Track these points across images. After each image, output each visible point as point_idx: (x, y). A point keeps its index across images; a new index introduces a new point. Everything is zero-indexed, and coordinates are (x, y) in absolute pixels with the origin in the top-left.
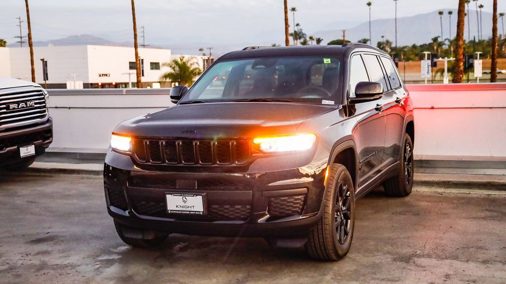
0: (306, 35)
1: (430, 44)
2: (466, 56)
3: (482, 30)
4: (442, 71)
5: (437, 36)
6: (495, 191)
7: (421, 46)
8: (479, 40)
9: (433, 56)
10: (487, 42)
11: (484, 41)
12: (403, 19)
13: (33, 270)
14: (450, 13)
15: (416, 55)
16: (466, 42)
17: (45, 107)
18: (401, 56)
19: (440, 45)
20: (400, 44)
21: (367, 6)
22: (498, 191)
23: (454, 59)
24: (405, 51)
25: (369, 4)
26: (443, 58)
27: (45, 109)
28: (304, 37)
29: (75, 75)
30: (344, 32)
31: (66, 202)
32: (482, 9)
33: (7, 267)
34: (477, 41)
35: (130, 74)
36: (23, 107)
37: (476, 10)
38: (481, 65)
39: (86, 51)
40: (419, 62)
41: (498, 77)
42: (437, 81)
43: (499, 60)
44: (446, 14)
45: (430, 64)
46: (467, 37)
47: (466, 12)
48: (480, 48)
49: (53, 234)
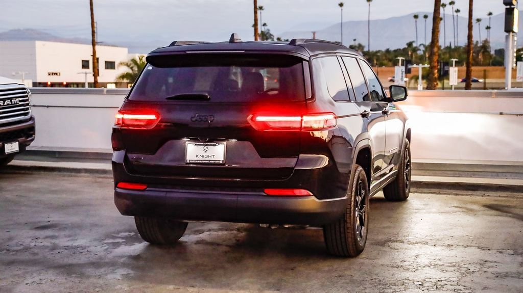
0: (273, 35)
1: (404, 49)
2: (441, 63)
3: (459, 36)
4: (417, 78)
5: (411, 41)
6: (463, 191)
7: (395, 51)
8: (455, 47)
9: (407, 62)
10: (464, 48)
11: (460, 47)
12: (376, 21)
13: (47, 250)
14: (426, 17)
15: (390, 60)
16: (442, 48)
17: (28, 104)
18: (374, 61)
19: (415, 50)
20: (373, 49)
21: (339, 7)
22: (465, 191)
23: (429, 66)
24: (378, 56)
25: (341, 5)
26: (418, 64)
27: (28, 107)
28: (271, 38)
29: (24, 73)
30: (314, 34)
31: (55, 196)
32: (459, 14)
33: (22, 247)
34: (453, 47)
35: (86, 74)
36: (8, 104)
37: (452, 14)
38: (457, 73)
39: (34, 47)
40: (392, 68)
41: (472, 86)
42: (412, 88)
43: (473, 68)
44: (421, 18)
45: (404, 70)
46: (443, 42)
47: (441, 16)
48: (456, 55)
49: (54, 222)
